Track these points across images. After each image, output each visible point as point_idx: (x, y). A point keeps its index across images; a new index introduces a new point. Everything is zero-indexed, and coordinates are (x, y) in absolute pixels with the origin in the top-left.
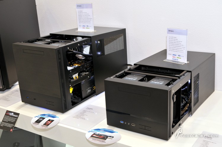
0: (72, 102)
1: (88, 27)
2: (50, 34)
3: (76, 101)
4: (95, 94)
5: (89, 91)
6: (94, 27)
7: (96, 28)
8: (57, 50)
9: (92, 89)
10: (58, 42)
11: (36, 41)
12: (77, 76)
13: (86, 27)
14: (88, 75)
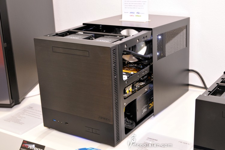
0: (126, 128)
1: (139, 15)
2: (84, 24)
3: (130, 127)
4: (153, 114)
5: (145, 110)
6: (149, 15)
7: (150, 16)
8: (113, 49)
9: (148, 107)
10: (103, 36)
11: (67, 35)
12: (131, 88)
13: (136, 14)
14: (144, 86)
